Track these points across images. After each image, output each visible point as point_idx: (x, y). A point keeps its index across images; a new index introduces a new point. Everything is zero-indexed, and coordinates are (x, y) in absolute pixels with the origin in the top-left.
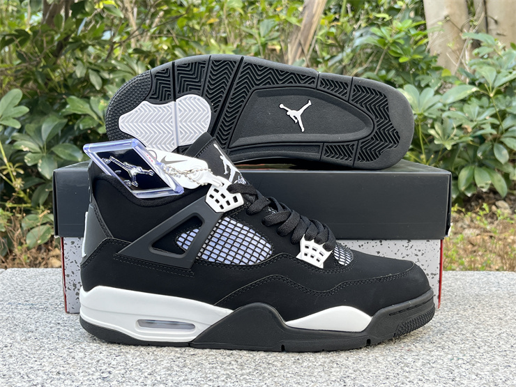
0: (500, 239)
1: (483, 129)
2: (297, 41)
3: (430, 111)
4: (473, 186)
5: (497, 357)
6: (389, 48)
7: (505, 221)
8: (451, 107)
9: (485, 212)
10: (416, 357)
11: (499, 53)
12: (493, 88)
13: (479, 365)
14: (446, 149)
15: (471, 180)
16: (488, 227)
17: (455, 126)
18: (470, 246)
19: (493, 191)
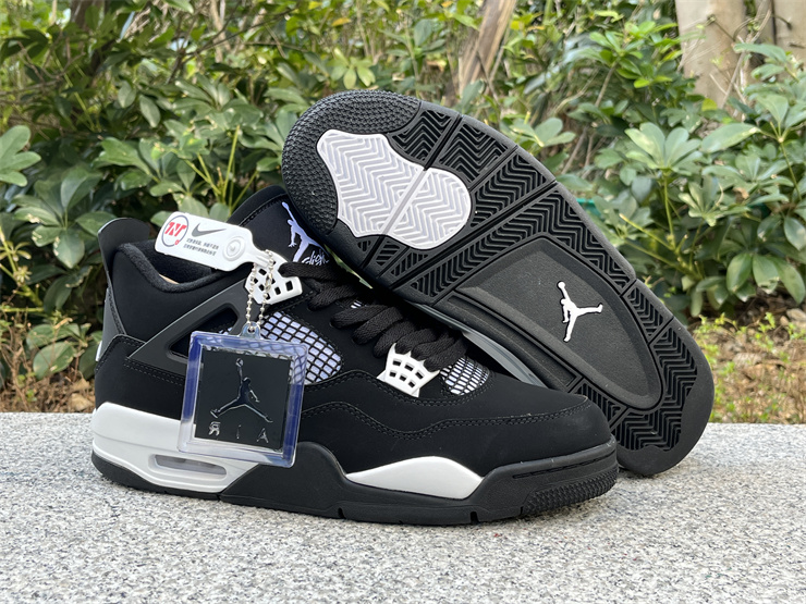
0: (793, 371)
1: (767, 194)
2: (474, 53)
3: (681, 164)
4: (750, 285)
5: (785, 572)
6: (618, 66)
7: (800, 341)
8: (717, 159)
9: (768, 327)
10: (648, 572)
11: (794, 74)
12: (783, 130)
13: (754, 586)
14: (707, 225)
15: (747, 276)
16: (774, 351)
17: (722, 189)
18: (745, 381)
19: (782, 292)
